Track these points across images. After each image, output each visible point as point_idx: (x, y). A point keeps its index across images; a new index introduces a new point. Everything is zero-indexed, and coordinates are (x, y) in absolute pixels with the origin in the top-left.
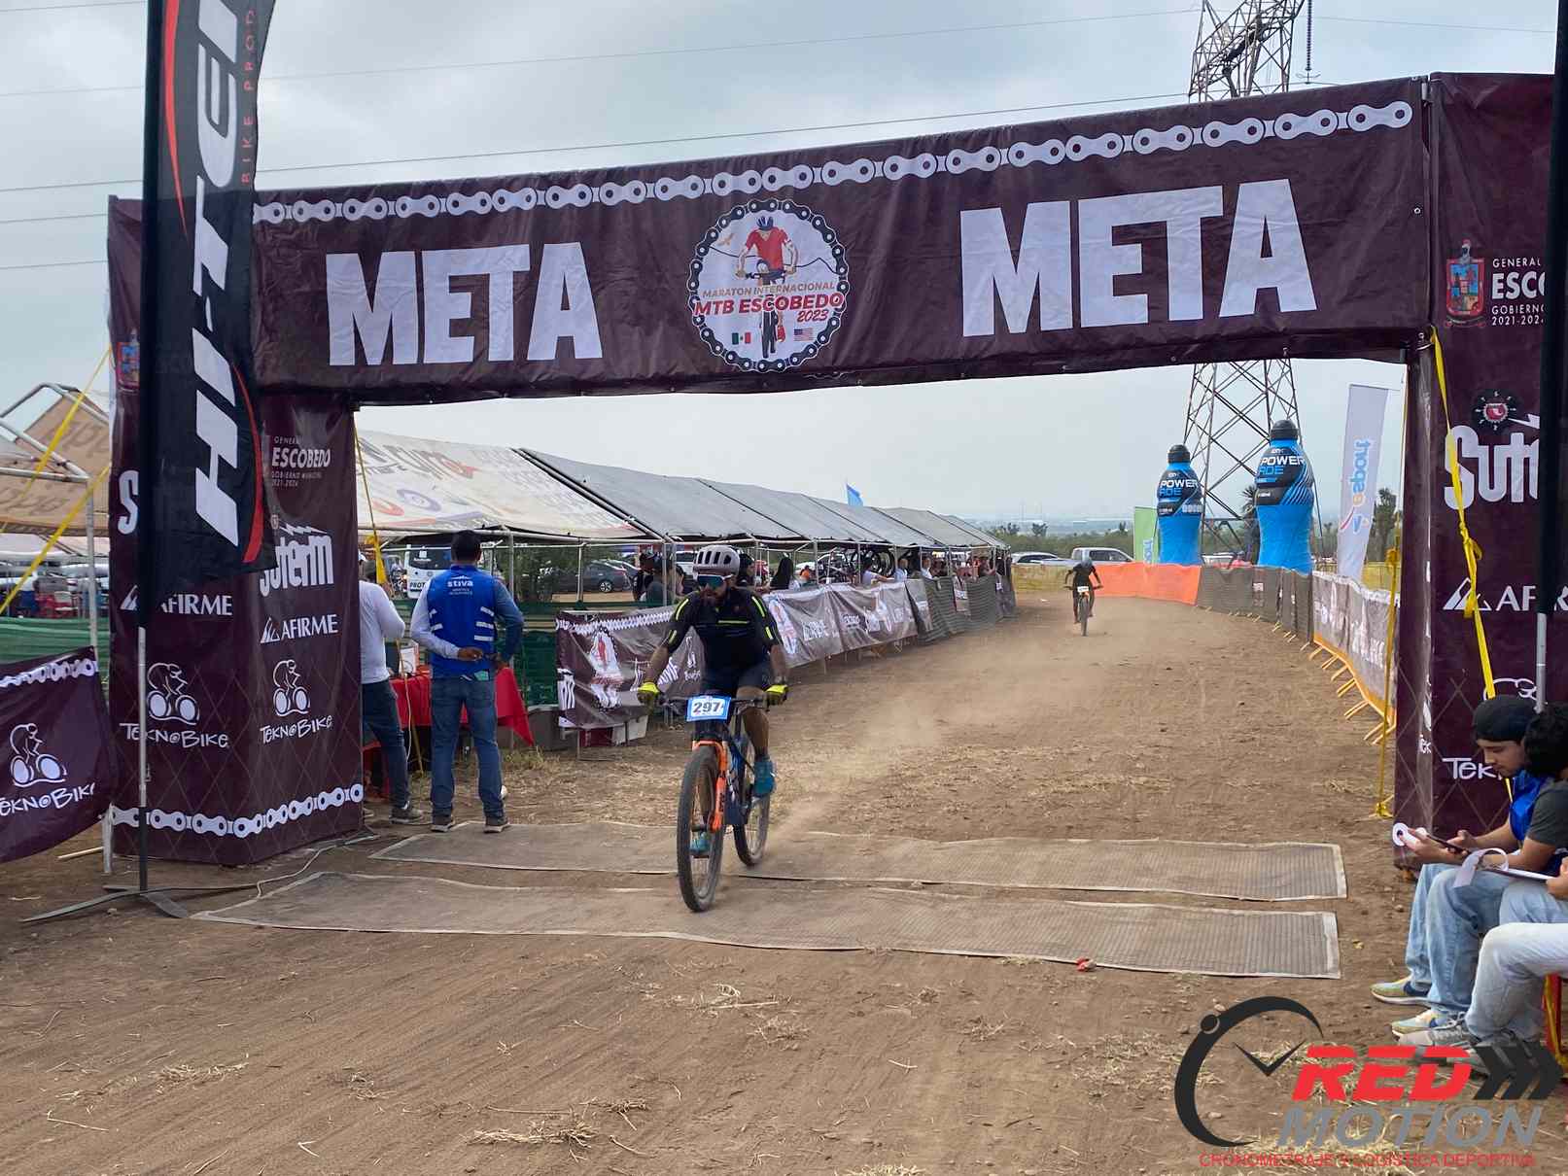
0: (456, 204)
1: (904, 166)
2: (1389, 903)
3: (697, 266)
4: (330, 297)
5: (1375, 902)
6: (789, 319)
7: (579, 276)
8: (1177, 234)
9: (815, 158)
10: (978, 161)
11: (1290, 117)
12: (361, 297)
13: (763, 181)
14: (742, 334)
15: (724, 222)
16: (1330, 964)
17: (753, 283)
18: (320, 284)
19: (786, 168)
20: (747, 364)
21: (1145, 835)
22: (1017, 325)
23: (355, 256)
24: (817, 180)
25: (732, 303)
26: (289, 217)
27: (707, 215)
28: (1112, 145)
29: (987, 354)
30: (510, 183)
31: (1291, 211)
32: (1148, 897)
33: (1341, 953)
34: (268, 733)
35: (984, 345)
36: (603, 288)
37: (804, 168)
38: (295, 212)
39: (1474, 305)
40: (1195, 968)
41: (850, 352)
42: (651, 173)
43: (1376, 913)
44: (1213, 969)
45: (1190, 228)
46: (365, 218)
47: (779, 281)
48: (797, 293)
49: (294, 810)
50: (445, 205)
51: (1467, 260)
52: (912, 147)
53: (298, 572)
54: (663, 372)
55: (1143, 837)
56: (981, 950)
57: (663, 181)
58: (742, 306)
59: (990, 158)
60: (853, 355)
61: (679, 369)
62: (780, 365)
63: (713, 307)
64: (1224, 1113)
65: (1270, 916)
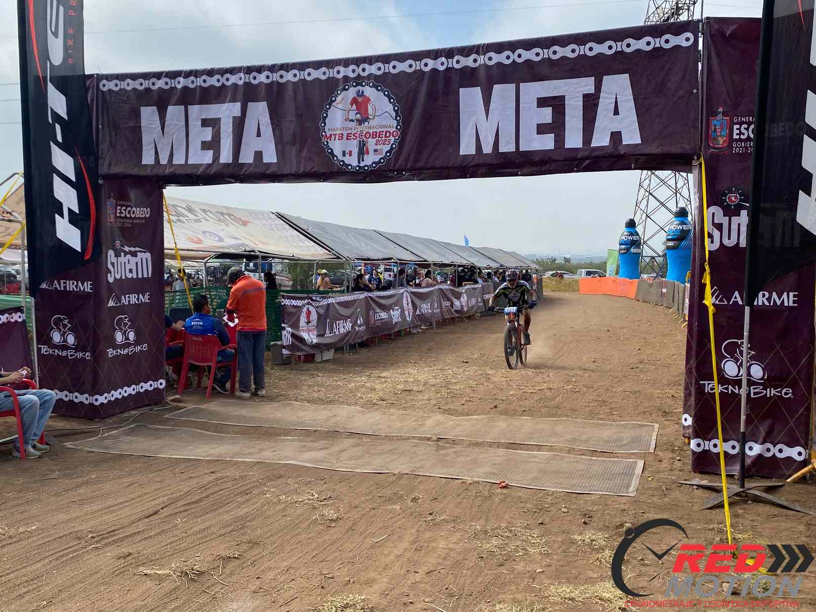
0: (205, 81)
1: (431, 64)
2: (675, 456)
3: (325, 115)
4: (142, 129)
5: (669, 455)
6: (371, 143)
7: (266, 119)
8: (570, 102)
9: (386, 59)
10: (468, 62)
11: (630, 41)
12: (157, 130)
13: (359, 70)
14: (347, 151)
15: (339, 92)
16: (631, 489)
17: (353, 124)
18: (137, 122)
19: (371, 64)
20: (350, 167)
21: (560, 416)
22: (487, 149)
23: (155, 108)
24: (387, 71)
25: (343, 135)
26: (122, 87)
27: (330, 88)
28: (538, 54)
29: (471, 165)
30: (232, 71)
31: (629, 91)
32: (551, 449)
33: (640, 483)
34: (111, 352)
35: (470, 159)
36: (278, 126)
37: (380, 64)
38: (125, 85)
39: (724, 142)
40: (560, 488)
41: (403, 161)
42: (302, 66)
43: (666, 461)
44: (569, 489)
45: (577, 99)
46: (160, 88)
47: (366, 123)
48: (375, 130)
49: (125, 392)
50: (199, 82)
51: (721, 118)
52: (435, 54)
53: (131, 271)
54: (308, 170)
55: (559, 417)
56: (452, 475)
57: (308, 70)
58: (348, 136)
59: (475, 61)
60: (404, 163)
61: (316, 169)
62: (366, 168)
63: (333, 137)
64: (544, 569)
65: (610, 461)
